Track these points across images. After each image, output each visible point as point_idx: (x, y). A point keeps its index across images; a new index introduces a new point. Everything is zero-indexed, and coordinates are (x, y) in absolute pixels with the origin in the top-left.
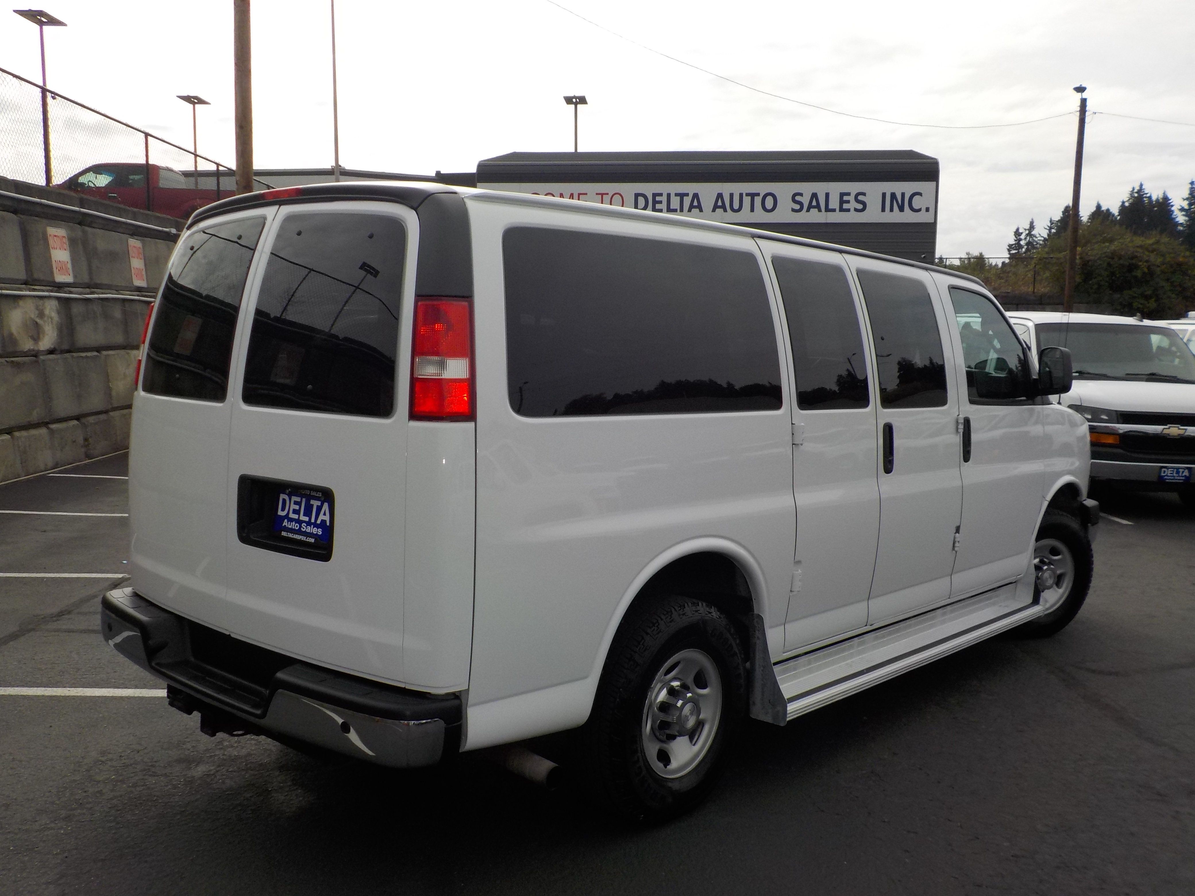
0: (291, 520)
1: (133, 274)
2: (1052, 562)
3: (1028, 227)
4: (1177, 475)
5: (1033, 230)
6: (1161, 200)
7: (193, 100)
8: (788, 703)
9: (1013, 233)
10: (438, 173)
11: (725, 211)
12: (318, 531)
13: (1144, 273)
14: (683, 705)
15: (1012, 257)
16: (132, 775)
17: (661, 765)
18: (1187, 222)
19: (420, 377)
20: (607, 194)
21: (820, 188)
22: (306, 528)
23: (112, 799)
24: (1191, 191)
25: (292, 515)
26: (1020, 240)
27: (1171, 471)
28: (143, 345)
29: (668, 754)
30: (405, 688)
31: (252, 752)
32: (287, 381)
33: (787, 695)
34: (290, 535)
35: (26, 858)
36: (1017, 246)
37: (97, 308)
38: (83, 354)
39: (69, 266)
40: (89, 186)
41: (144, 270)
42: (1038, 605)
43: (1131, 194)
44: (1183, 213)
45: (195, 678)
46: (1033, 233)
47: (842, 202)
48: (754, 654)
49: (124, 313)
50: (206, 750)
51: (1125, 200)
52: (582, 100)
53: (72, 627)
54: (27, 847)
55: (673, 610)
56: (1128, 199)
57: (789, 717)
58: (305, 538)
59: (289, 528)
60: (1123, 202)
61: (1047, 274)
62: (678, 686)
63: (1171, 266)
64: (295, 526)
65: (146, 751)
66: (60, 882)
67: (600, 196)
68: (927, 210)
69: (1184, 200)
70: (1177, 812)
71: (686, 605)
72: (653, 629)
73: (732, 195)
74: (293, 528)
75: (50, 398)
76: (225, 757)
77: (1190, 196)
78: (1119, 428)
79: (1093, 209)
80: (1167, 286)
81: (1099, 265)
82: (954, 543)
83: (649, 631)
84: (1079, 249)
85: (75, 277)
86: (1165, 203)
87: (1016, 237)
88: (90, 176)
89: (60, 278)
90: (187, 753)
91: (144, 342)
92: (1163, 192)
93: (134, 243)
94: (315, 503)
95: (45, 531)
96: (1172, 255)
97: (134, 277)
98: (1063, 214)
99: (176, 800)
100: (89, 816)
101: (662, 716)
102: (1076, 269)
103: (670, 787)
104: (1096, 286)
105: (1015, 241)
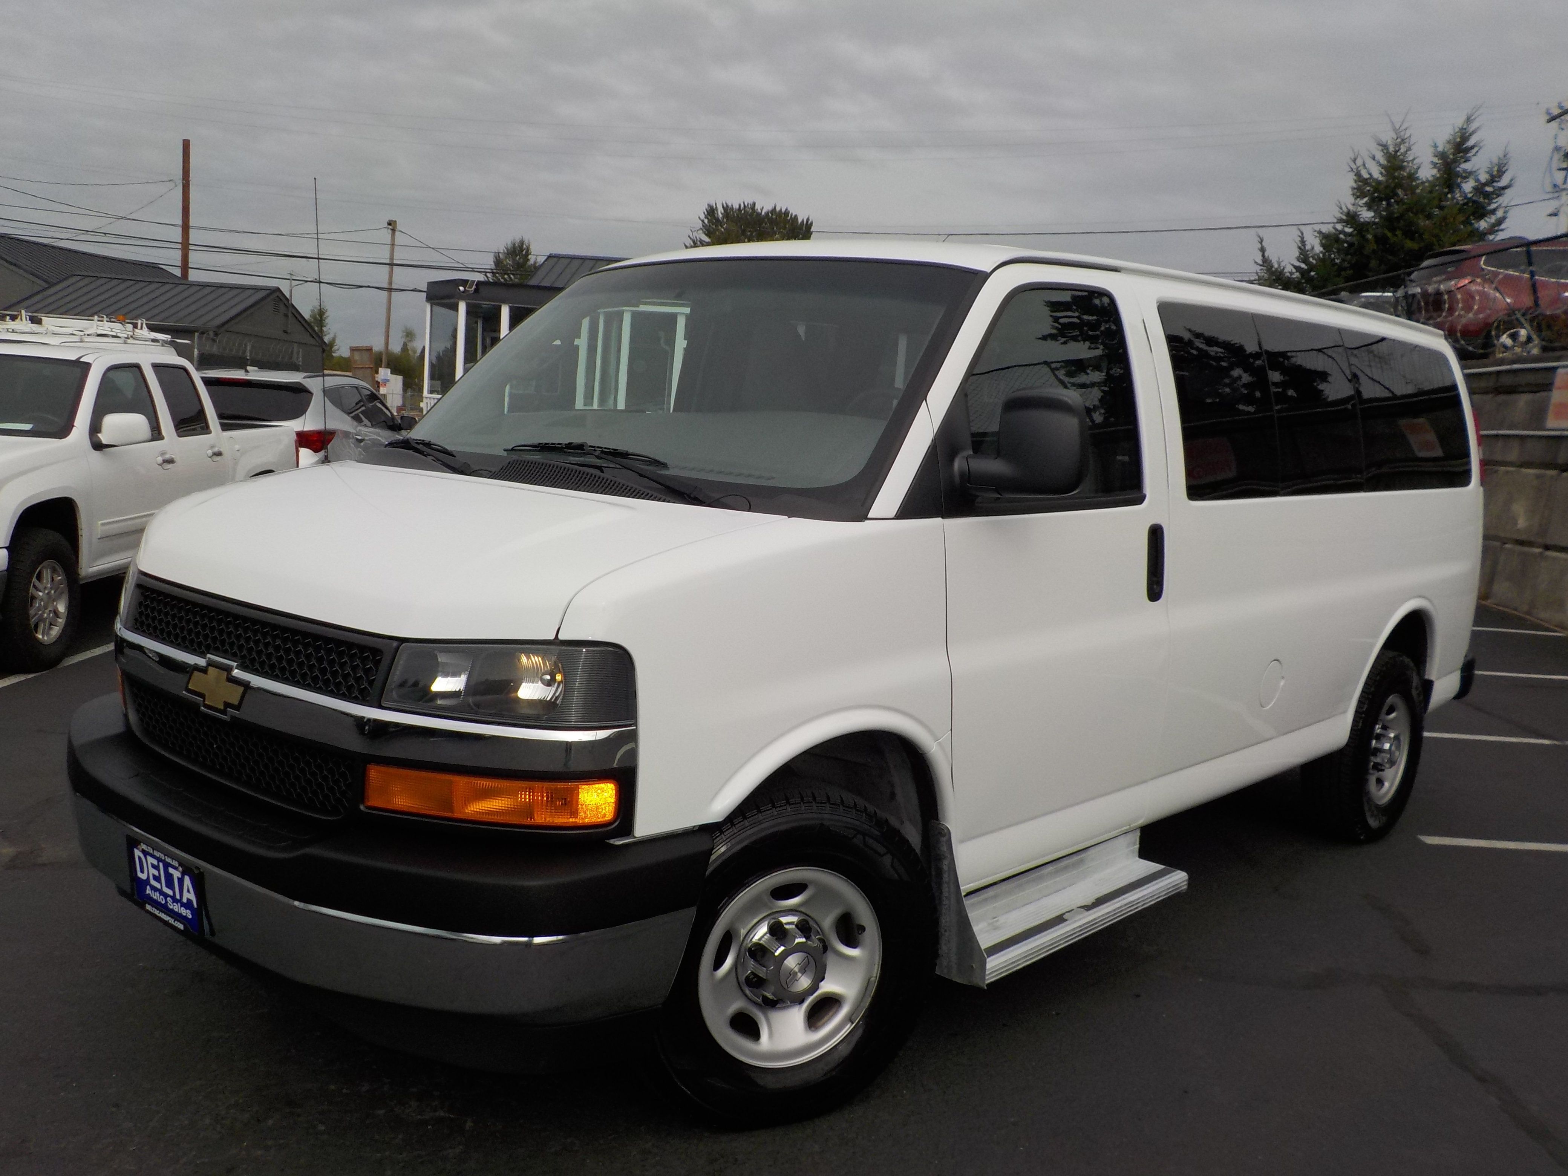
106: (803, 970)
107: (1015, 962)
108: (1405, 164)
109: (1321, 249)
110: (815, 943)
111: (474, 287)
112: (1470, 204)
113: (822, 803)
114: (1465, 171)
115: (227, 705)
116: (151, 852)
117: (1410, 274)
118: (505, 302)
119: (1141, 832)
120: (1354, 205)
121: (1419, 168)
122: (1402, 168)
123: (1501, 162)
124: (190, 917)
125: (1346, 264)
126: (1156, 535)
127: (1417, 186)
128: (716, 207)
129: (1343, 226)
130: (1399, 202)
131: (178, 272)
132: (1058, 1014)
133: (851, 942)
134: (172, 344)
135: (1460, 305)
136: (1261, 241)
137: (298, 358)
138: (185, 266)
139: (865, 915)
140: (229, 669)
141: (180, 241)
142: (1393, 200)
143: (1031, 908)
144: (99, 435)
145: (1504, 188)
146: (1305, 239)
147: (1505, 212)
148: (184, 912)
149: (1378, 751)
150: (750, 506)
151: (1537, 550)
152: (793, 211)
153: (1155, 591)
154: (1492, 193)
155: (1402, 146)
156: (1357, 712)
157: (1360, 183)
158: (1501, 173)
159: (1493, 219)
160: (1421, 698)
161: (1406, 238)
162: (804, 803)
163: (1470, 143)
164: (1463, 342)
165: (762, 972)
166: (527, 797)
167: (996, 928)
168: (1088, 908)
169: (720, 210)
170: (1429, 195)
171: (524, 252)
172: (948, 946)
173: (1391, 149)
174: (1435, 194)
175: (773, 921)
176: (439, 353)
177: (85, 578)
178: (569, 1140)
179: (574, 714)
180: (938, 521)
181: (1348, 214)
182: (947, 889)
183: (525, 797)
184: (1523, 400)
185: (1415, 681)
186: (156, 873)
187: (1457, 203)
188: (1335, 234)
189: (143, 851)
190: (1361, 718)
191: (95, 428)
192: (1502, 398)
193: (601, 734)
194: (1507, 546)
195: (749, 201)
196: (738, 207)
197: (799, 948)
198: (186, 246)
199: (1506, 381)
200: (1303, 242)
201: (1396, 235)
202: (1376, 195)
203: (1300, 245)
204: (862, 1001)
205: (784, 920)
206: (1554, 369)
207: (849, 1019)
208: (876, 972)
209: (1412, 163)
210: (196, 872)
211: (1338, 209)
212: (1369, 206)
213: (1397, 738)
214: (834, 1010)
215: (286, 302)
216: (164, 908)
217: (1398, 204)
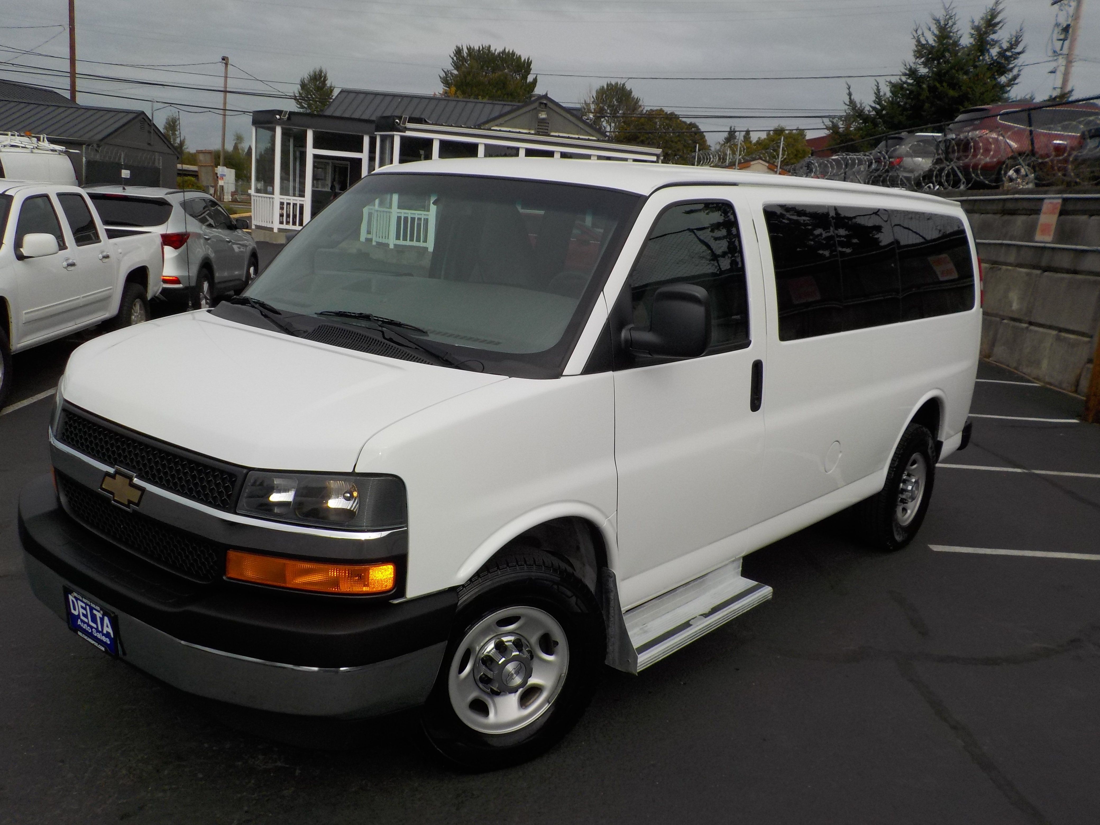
106: (517, 673)
107: (656, 657)
108: (951, 34)
109: (891, 94)
110: (526, 655)
111: (287, 116)
112: (995, 64)
113: (530, 565)
114: (993, 40)
115: (130, 502)
116: (81, 598)
117: (949, 125)
118: (309, 127)
119: (743, 560)
120: (914, 63)
121: (960, 37)
122: (949, 37)
123: (1018, 34)
124: (109, 643)
125: (908, 106)
126: (757, 368)
127: (958, 51)
128: (462, 48)
129: (907, 78)
130: (947, 62)
131: (67, 95)
132: (684, 684)
133: (549, 652)
134: (66, 153)
135: (981, 151)
136: (849, 88)
137: (159, 163)
138: (73, 90)
139: (558, 634)
140: (131, 479)
141: (69, 71)
142: (941, 61)
143: (668, 616)
144: (21, 249)
145: (1019, 53)
146: (880, 88)
147: (1019, 71)
148: (104, 639)
149: (904, 491)
150: (484, 368)
151: (1025, 325)
152: (518, 52)
153: (755, 404)
154: (1011, 57)
155: (950, 21)
156: (891, 467)
157: (920, 48)
158: (1017, 43)
159: (1010, 76)
160: (934, 454)
161: (950, 89)
162: (519, 566)
163: (997, 20)
164: (981, 177)
165: (490, 674)
166: (335, 573)
167: (645, 632)
168: (706, 615)
169: (465, 50)
170: (967, 57)
171: (322, 79)
172: (613, 647)
173: (942, 23)
174: (972, 57)
175: (498, 640)
176: (261, 152)
177: (14, 352)
178: (364, 782)
179: (365, 520)
180: (610, 373)
181: (910, 70)
182: (613, 611)
183: (333, 573)
184: (1020, 220)
185: (931, 443)
186: (85, 612)
187: (986, 64)
188: (901, 84)
189: (75, 597)
190: (893, 471)
191: (18, 244)
192: (1006, 217)
193: (384, 534)
194: (1005, 321)
195: (486, 44)
196: (478, 48)
197: (515, 659)
198: (73, 74)
199: (1010, 206)
200: (878, 90)
201: (943, 87)
202: (930, 56)
203: (876, 92)
204: (556, 689)
205: (505, 639)
206: (1042, 199)
207: (547, 700)
208: (565, 670)
209: (956, 34)
210: (112, 615)
211: (903, 66)
212: (925, 64)
213: (916, 482)
214: (537, 695)
215: (149, 122)
216: (91, 635)
217: (945, 63)
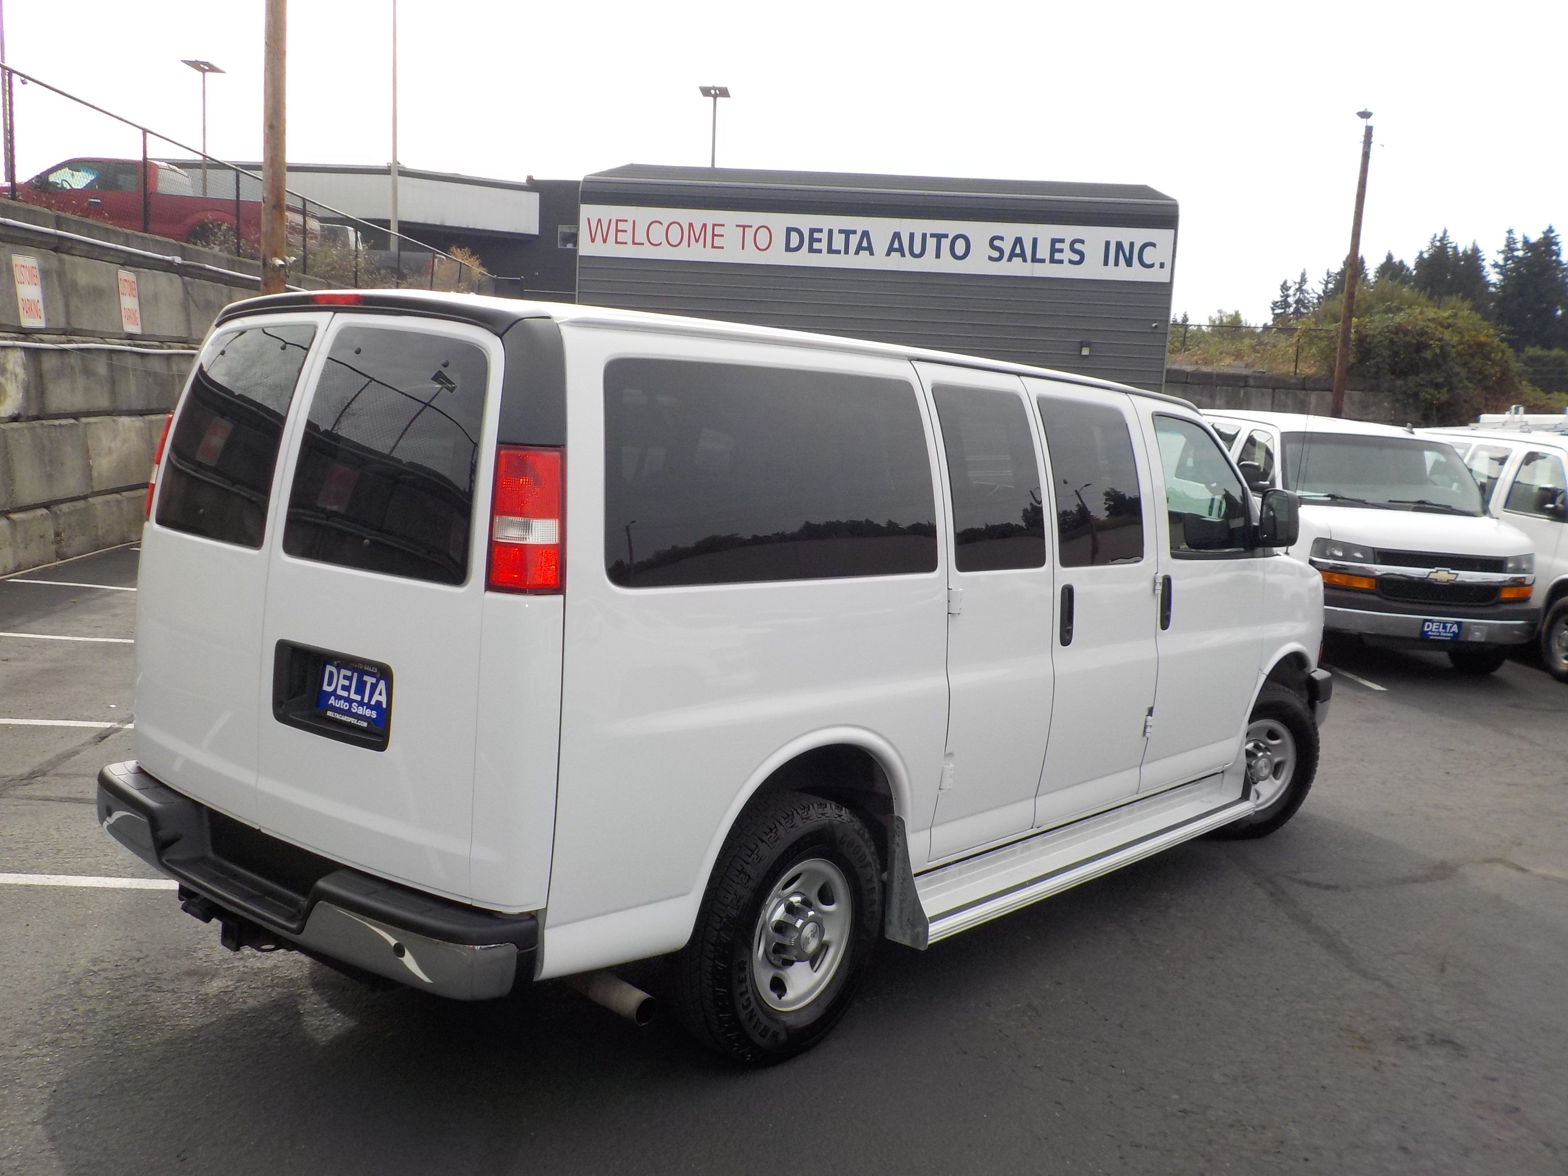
0: (339, 698)
1: (124, 316)
2: (1270, 748)
3: (1298, 280)
4: (1444, 631)
5: (1305, 283)
6: (1469, 252)
7: (203, 67)
8: (931, 923)
9: (1280, 287)
10: (530, 179)
11: (903, 255)
12: (371, 714)
13: (1436, 355)
14: (803, 926)
15: (1276, 317)
16: (131, 990)
17: (774, 995)
18: (1501, 281)
19: (500, 541)
20: (751, 226)
21: (1027, 231)
22: (358, 709)
23: (107, 1020)
24: (1508, 242)
25: (340, 692)
26: (1288, 296)
27: (1437, 625)
28: (157, 466)
29: (783, 982)
30: (471, 905)
31: (279, 964)
32: (335, 508)
33: (929, 913)
34: (338, 716)
35: (6, 1092)
36: (1283, 303)
37: (74, 361)
38: (57, 422)
39: (41, 306)
40: (63, 188)
41: (138, 312)
42: (1248, 802)
43: (1432, 243)
44: (1497, 270)
45: (216, 880)
46: (1304, 288)
47: (1053, 250)
48: (893, 862)
49: (111, 367)
50: (221, 961)
51: (1424, 250)
52: (724, 93)
53: (48, 794)
54: (5, 1078)
55: (795, 813)
56: (1427, 248)
57: (932, 940)
58: (356, 720)
59: (337, 707)
60: (1421, 253)
61: (1314, 350)
62: (798, 902)
63: (1470, 347)
64: (342, 704)
65: (148, 960)
66: (48, 1122)
67: (742, 228)
68: (1162, 265)
69: (1499, 252)
70: (1380, 1062)
71: (811, 807)
72: (769, 836)
73: (912, 236)
74: (342, 707)
75: (11, 480)
76: (246, 970)
77: (1506, 248)
78: (1376, 570)
79: (1383, 260)
80: (1463, 373)
81: (1379, 342)
82: (1145, 728)
83: (765, 838)
84: (1354, 320)
85: (48, 320)
86: (1473, 258)
87: (1283, 293)
88: (65, 174)
89: (28, 322)
90: (199, 963)
91: (158, 462)
92: (1473, 242)
93: (126, 275)
94: (370, 680)
95: (7, 660)
96: (1473, 333)
97: (124, 320)
98: (1344, 265)
99: (187, 1023)
100: (80, 1040)
101: (779, 939)
102: (1350, 346)
103: (784, 1022)
104: (1373, 370)
105: (1282, 297)
